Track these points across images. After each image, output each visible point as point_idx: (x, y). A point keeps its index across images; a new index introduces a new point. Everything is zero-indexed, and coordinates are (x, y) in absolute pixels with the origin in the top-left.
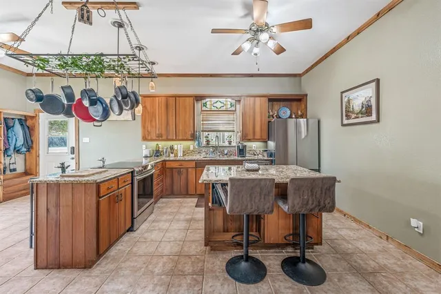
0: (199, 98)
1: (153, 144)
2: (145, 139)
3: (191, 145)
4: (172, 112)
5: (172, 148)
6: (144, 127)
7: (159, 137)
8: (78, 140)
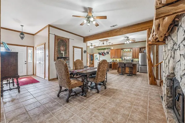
0: (122, 49)
1: (113, 59)
2: (111, 58)
3: (121, 59)
4: (116, 53)
5: (116, 60)
6: (111, 56)
7: (114, 58)
8: (100, 58)
